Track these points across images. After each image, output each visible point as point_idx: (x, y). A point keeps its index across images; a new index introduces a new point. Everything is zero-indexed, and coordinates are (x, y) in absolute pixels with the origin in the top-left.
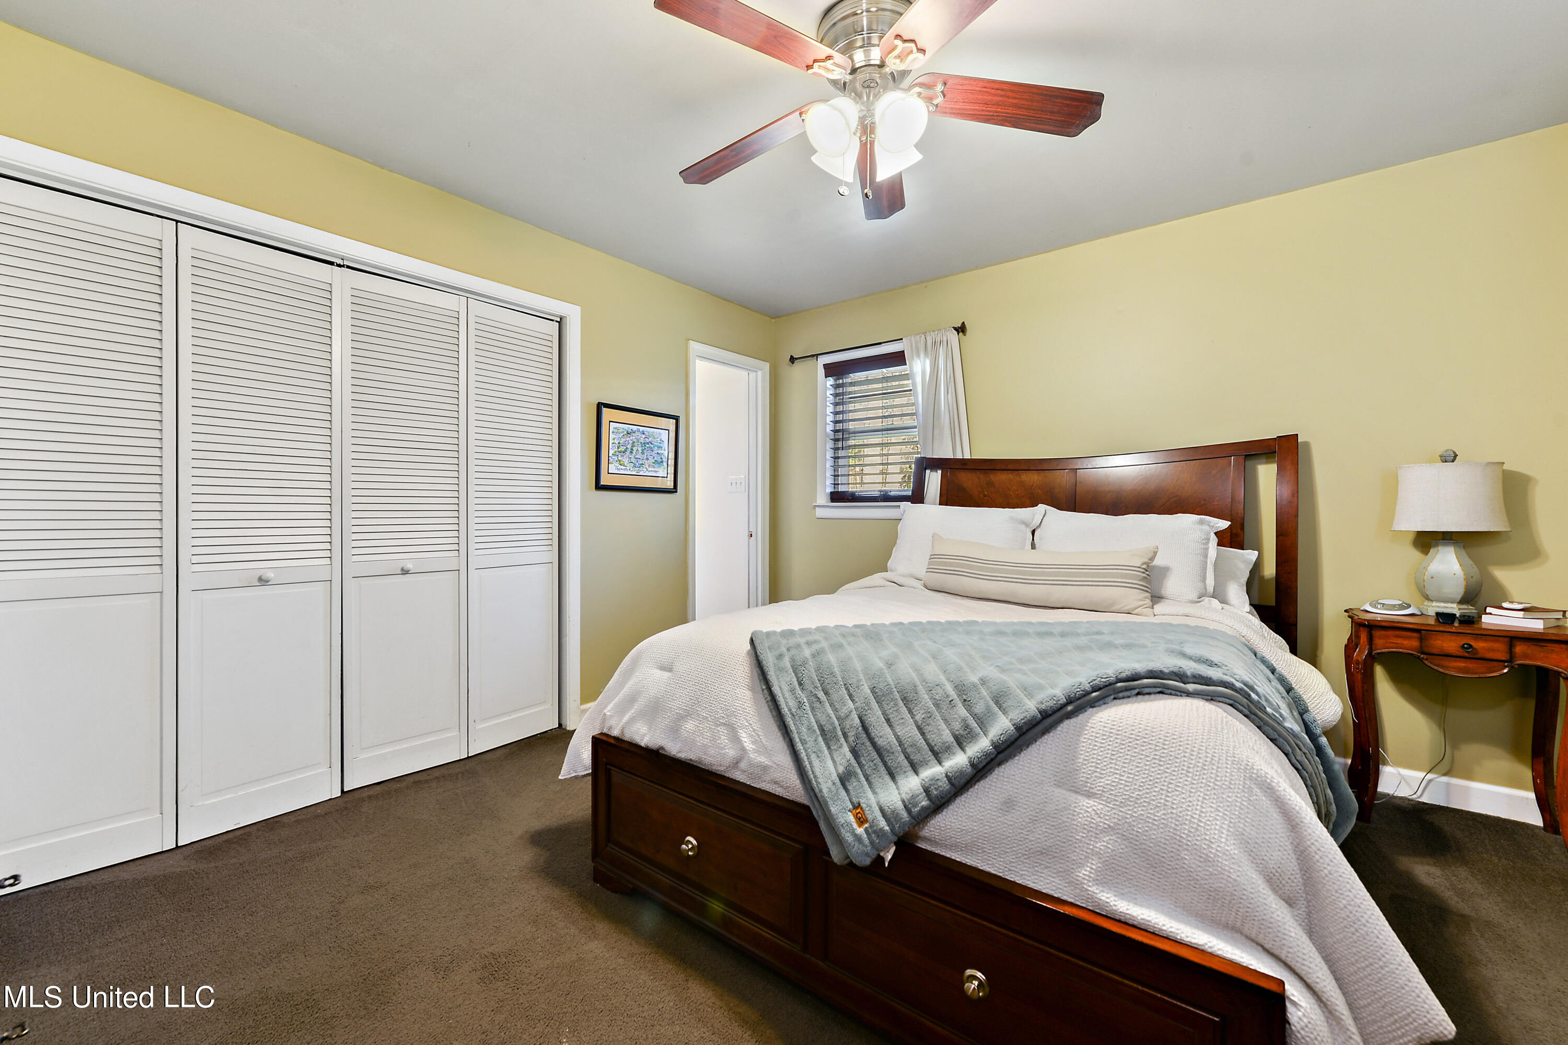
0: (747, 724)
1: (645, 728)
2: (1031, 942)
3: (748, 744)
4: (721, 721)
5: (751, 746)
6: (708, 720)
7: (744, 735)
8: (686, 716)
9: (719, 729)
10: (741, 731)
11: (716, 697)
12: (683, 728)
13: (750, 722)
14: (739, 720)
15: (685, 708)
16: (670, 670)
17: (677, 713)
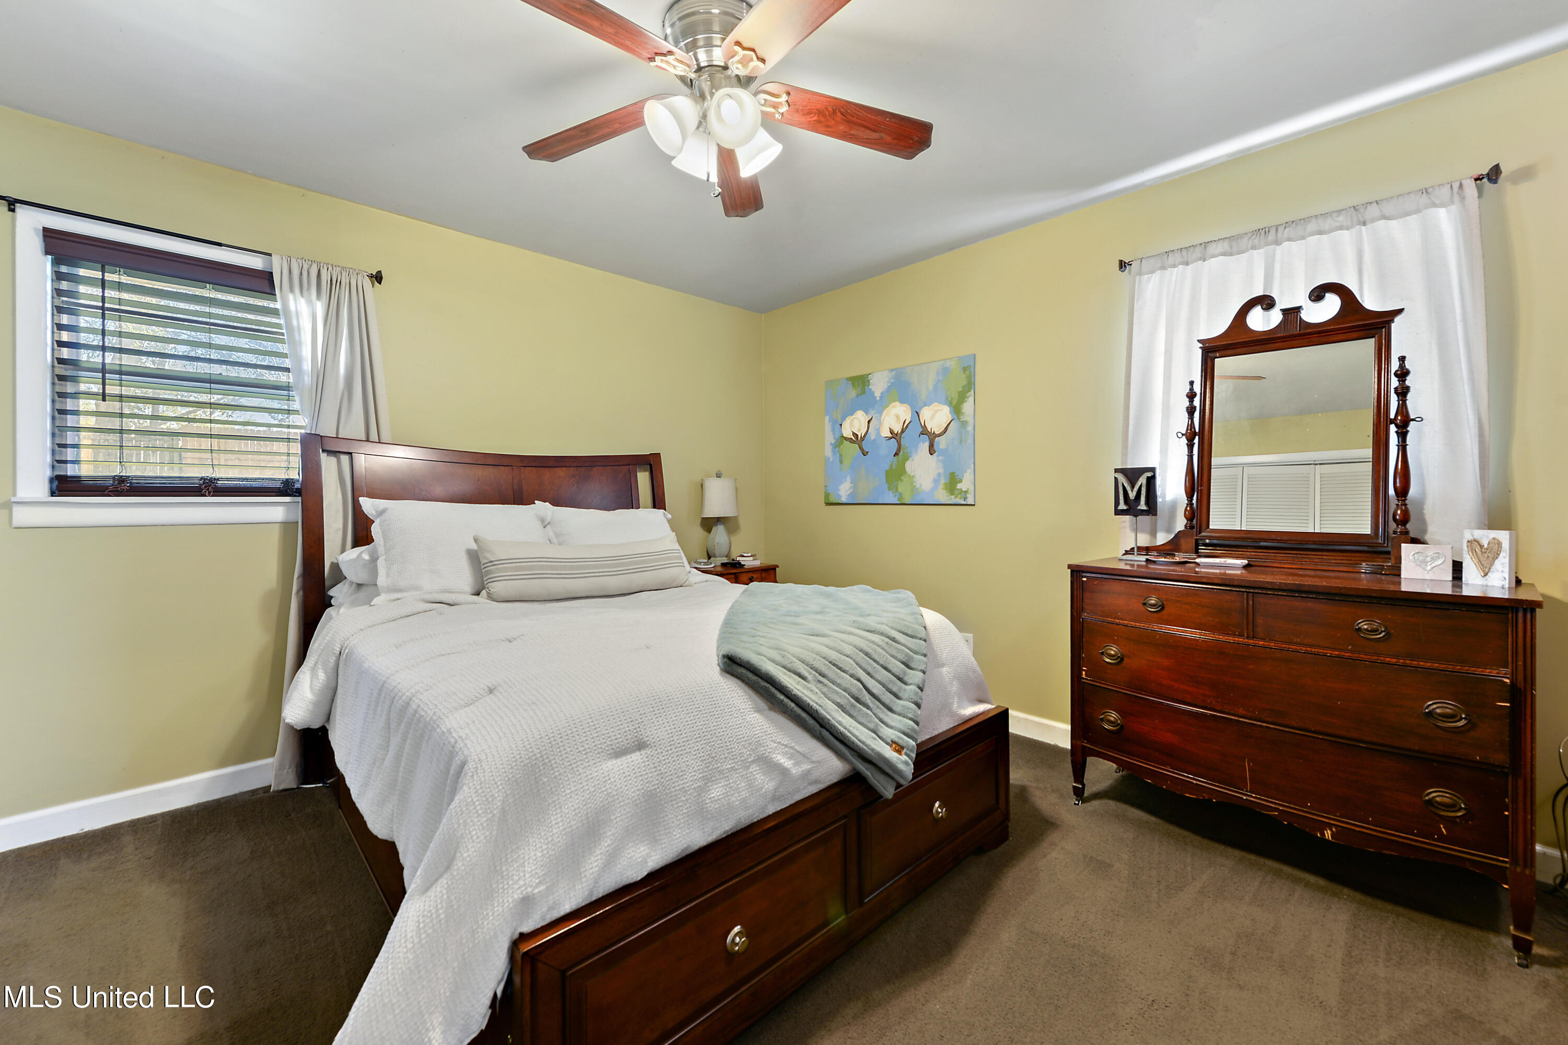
0: (775, 745)
1: (642, 849)
2: (960, 756)
3: (787, 763)
4: (750, 760)
5: (790, 763)
6: (736, 769)
7: (779, 757)
8: (706, 784)
9: (751, 770)
10: (774, 756)
11: (731, 739)
12: (707, 801)
13: (778, 740)
14: (767, 746)
15: (701, 775)
16: (640, 746)
17: (694, 788)
